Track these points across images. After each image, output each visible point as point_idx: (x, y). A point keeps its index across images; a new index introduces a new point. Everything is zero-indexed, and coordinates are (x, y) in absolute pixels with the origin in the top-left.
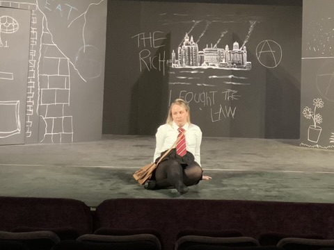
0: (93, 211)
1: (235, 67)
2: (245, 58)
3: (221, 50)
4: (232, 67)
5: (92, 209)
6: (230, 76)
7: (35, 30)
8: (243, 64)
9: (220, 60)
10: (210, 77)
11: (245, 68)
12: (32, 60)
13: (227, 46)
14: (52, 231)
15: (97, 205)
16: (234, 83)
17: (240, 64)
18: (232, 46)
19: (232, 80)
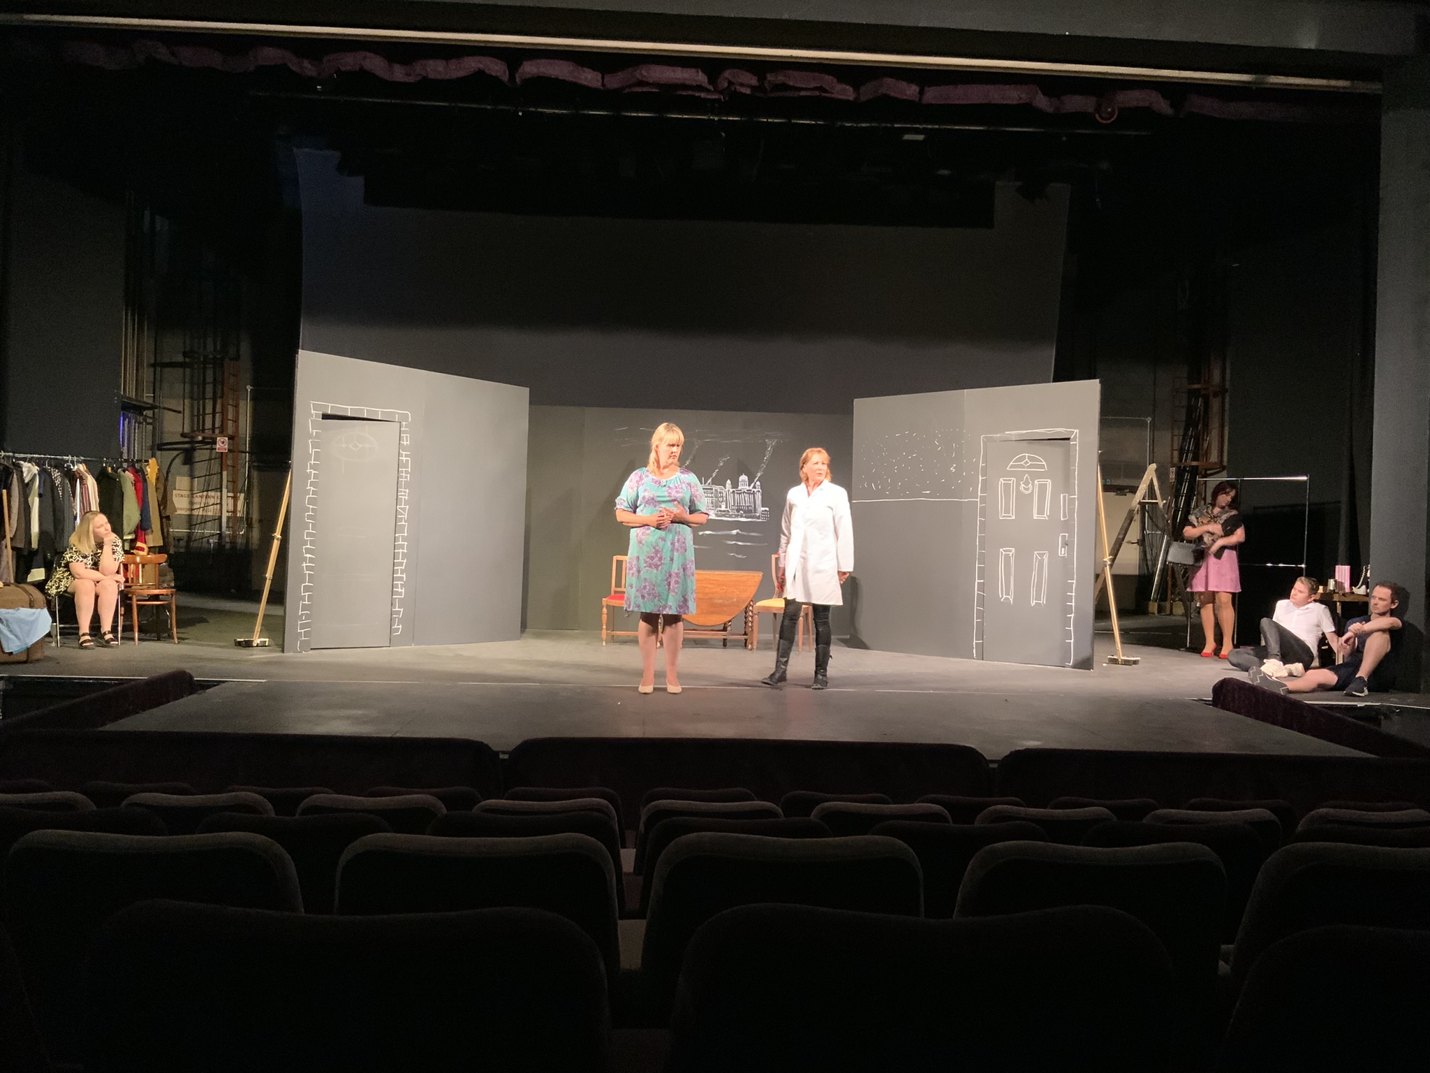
0: (505, 760)
1: (742, 517)
2: (759, 502)
3: (718, 488)
4: (737, 516)
5: (501, 756)
6: (734, 532)
7: (406, 456)
8: (755, 512)
9: (717, 505)
10: (701, 533)
11: (758, 518)
12: (403, 506)
13: (729, 481)
14: (431, 794)
15: (510, 749)
16: (740, 543)
17: (751, 511)
18: (738, 482)
19: (738, 537)
